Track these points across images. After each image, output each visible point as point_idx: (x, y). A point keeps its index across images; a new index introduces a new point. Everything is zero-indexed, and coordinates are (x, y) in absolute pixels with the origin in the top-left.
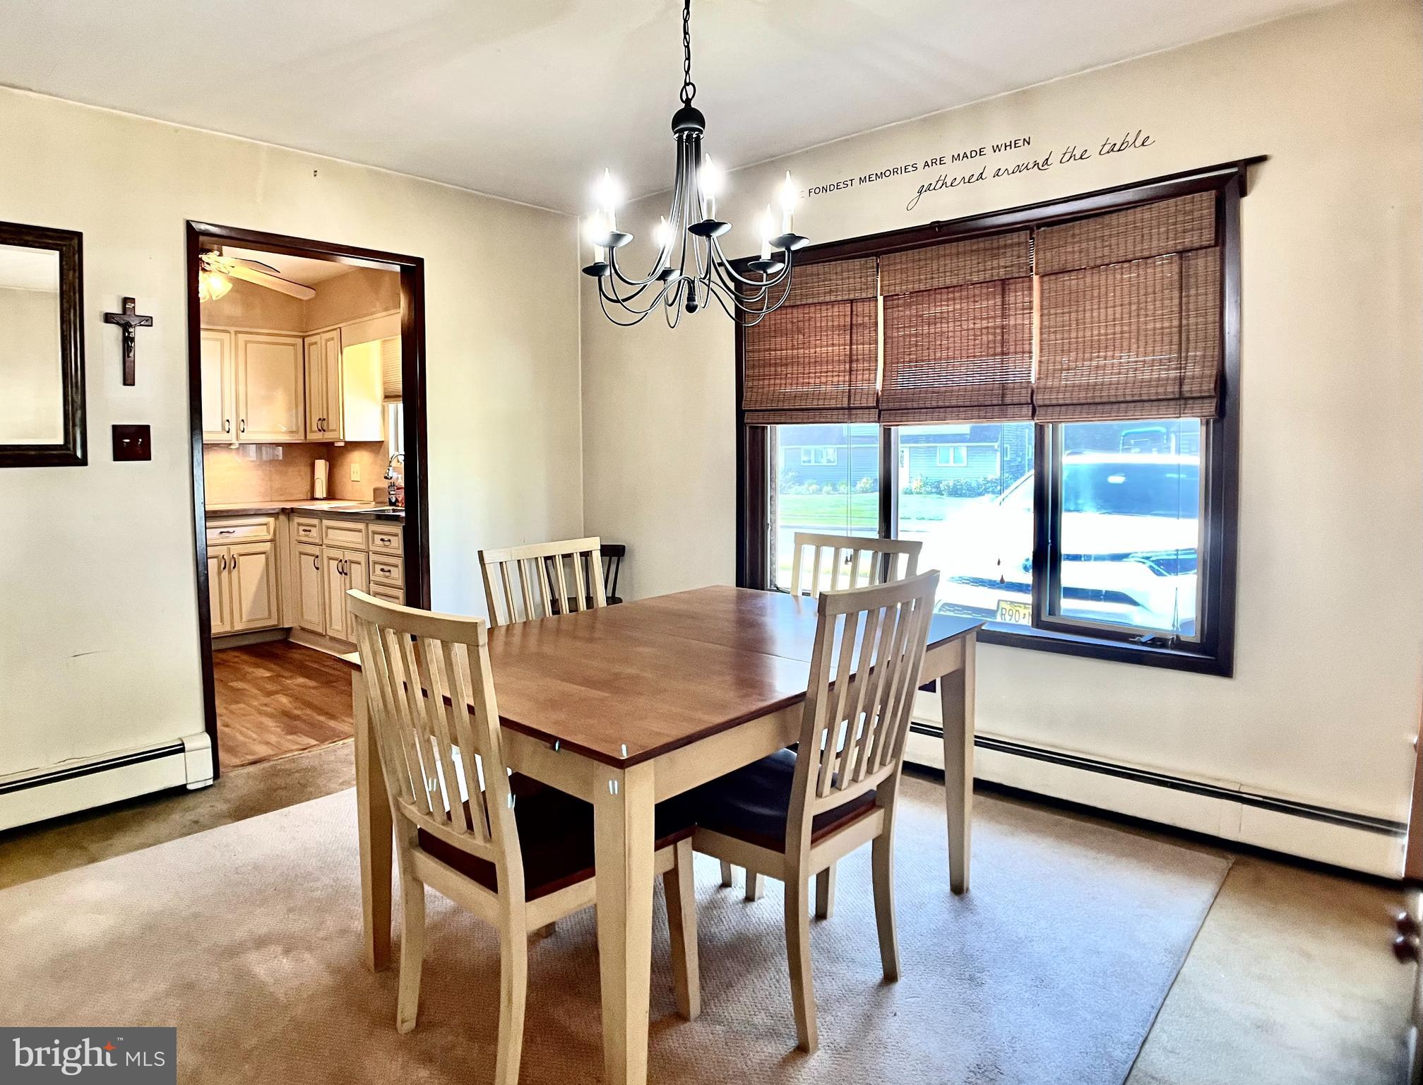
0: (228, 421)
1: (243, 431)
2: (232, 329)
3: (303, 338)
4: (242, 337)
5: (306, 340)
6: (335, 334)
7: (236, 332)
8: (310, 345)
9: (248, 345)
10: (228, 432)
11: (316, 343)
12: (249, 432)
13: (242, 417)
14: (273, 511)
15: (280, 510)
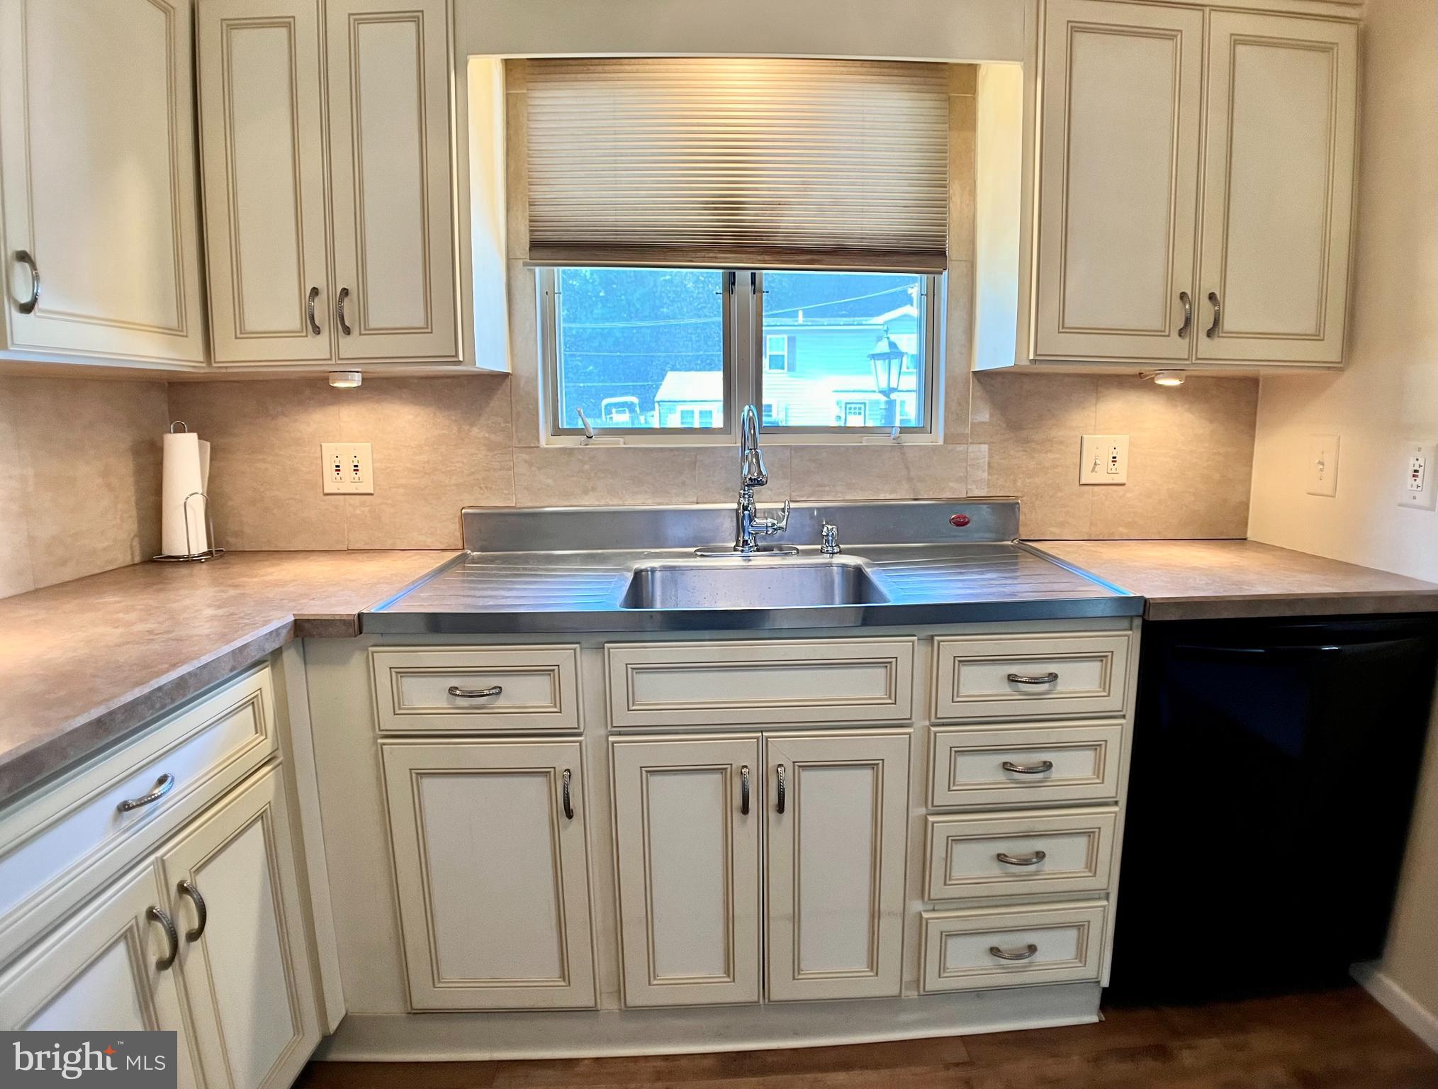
12: (45, 315)
14: (274, 641)
15: (291, 630)
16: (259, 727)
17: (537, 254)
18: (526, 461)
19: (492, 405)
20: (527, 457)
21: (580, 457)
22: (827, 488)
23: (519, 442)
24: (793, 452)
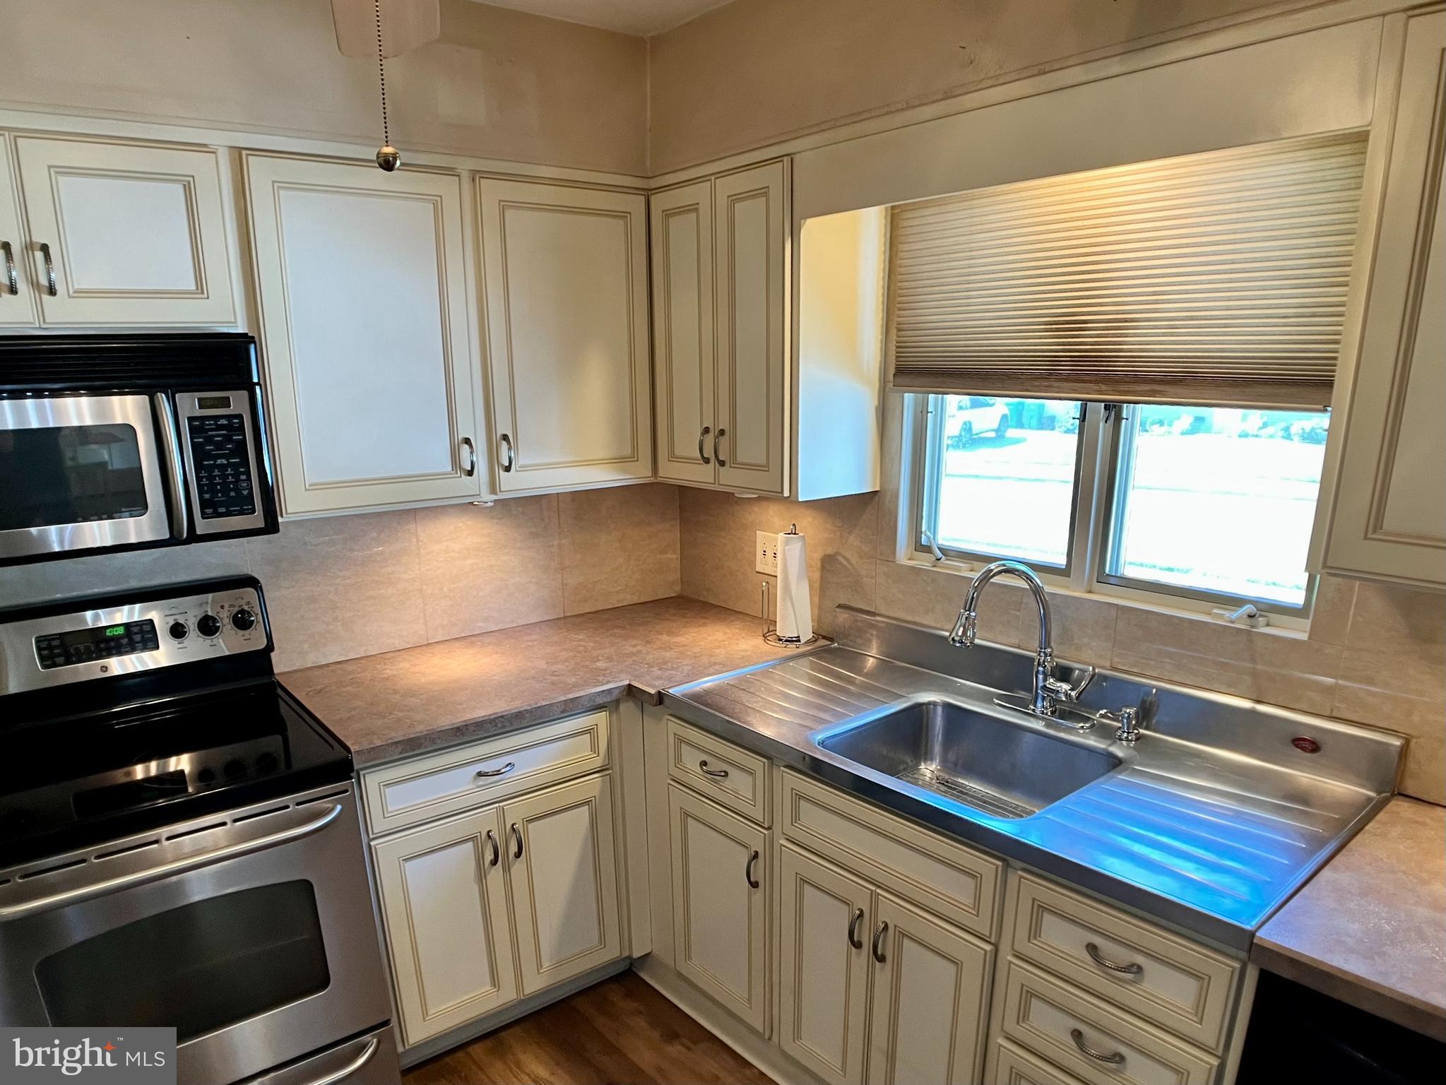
0: (467, 441)
1: (508, 469)
2: (465, 165)
3: (648, 194)
4: (492, 191)
5: (653, 199)
6: (773, 176)
7: (475, 175)
8: (668, 214)
9: (509, 214)
10: (470, 473)
11: (694, 208)
12: (525, 468)
13: (503, 427)
14: (606, 697)
15: (623, 691)
16: (594, 747)
17: (900, 380)
18: (885, 573)
19: (864, 517)
20: (886, 570)
21: (925, 578)
22: (1152, 663)
23: (881, 554)
24: (1119, 613)
